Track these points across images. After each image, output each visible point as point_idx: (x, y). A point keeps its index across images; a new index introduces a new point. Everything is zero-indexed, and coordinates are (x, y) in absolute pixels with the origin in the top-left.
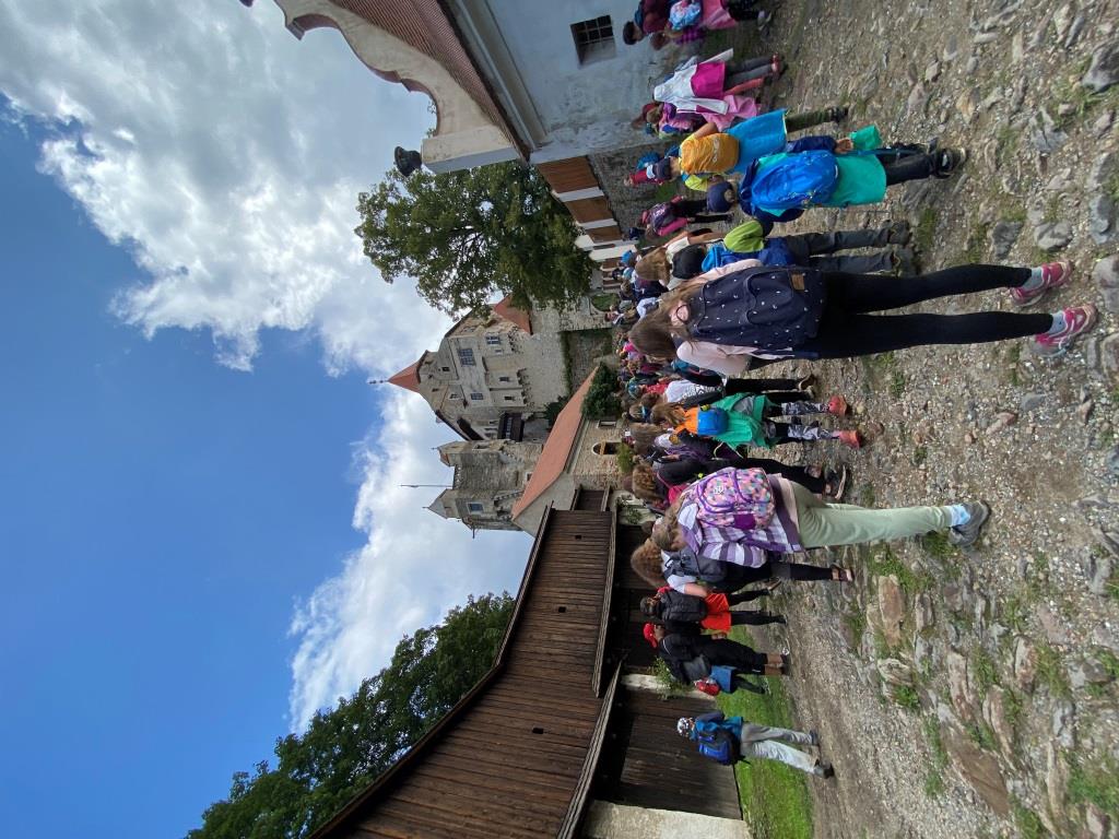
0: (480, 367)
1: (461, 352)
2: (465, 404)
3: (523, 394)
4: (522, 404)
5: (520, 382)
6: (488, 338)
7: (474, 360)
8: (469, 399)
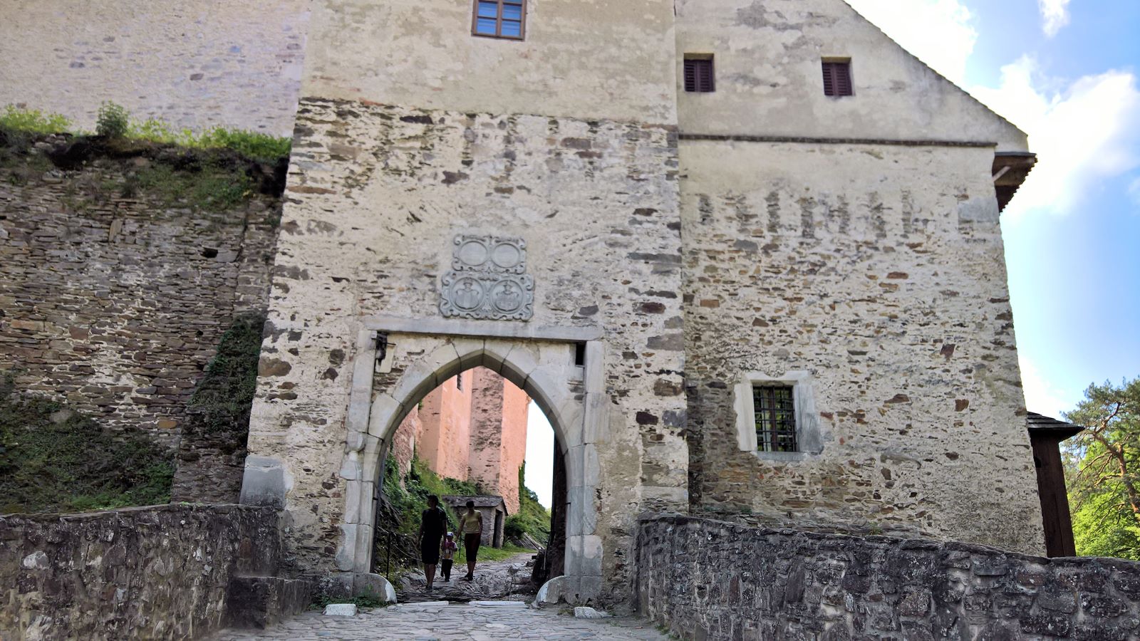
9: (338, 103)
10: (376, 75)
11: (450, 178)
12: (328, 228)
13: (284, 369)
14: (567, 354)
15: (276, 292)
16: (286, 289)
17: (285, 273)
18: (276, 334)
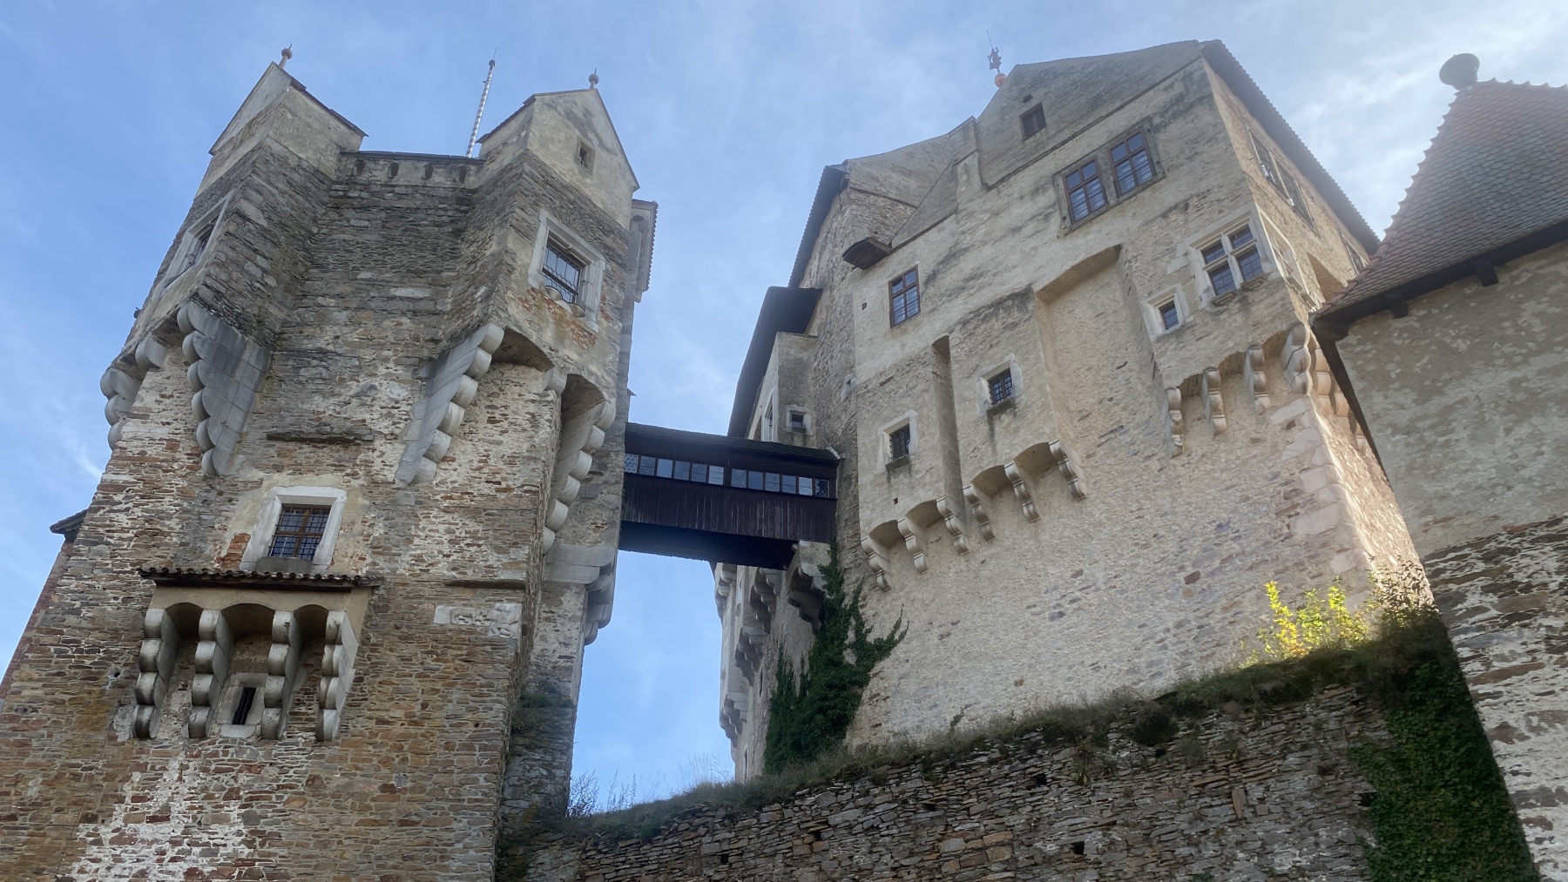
0: (1055, 255)
1: (1134, 141)
3: (929, 517)
5: (997, 483)
7: (1095, 214)
8: (893, 267)
9: (1477, 544)
10: (1509, 488)
12: (1560, 718)
15: (1531, 833)
16: (1546, 824)
17: (1532, 801)
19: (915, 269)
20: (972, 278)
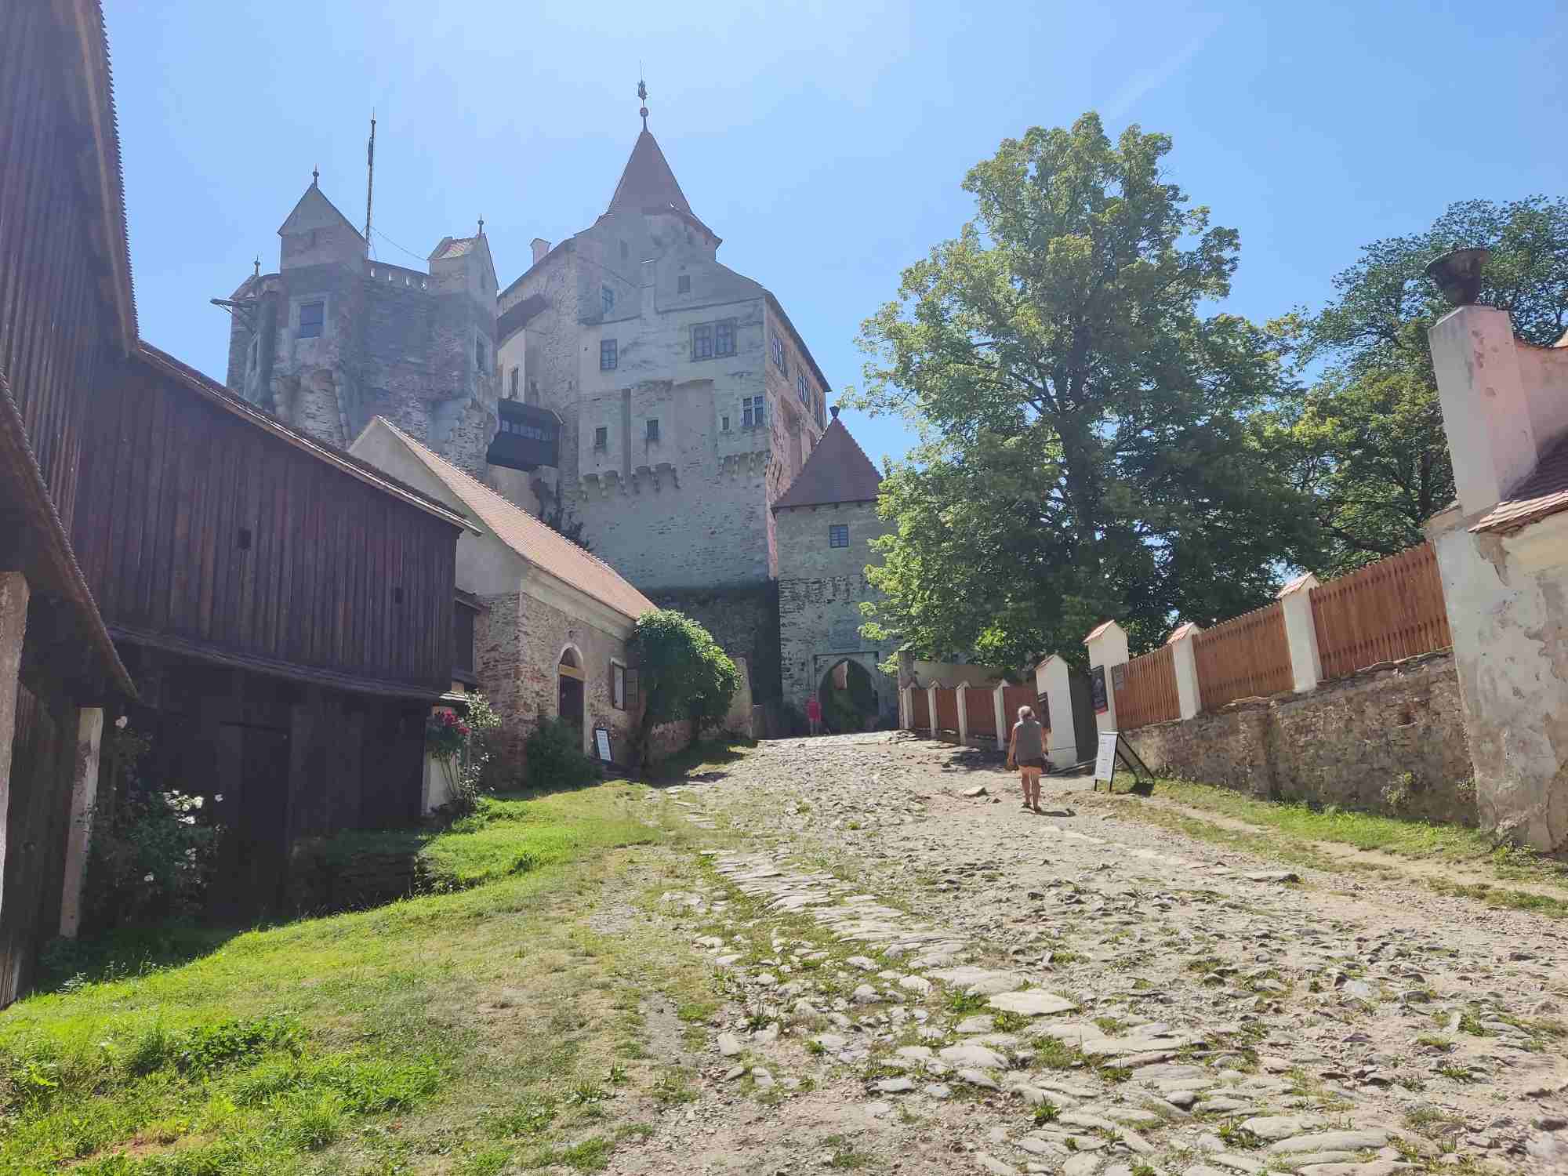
0: (685, 370)
1: (728, 327)
2: (591, 321)
3: (612, 475)
4: (585, 467)
5: (644, 471)
6: (759, 399)
7: (705, 357)
8: (605, 331)
9: (791, 580)
10: (802, 569)
11: (829, 602)
12: (794, 624)
13: (789, 670)
14: (873, 655)
17: (784, 640)
18: (785, 659)
19: (615, 341)
20: (645, 362)
